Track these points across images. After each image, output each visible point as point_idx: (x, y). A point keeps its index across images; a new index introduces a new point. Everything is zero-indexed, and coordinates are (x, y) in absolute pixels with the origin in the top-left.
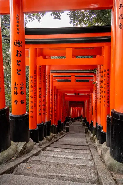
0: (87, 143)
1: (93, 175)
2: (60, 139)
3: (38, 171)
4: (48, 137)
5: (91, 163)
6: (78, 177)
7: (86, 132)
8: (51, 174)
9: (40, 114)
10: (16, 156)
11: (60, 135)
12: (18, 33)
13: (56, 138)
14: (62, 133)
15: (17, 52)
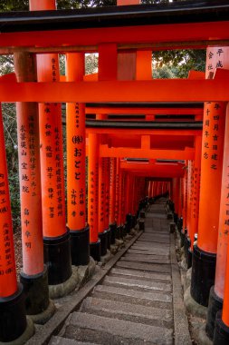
0: (170, 258)
1: (168, 316)
2: (129, 248)
3: (107, 307)
4: (112, 247)
5: (168, 299)
6: (151, 317)
7: (172, 231)
8: (122, 312)
9: (102, 220)
10: (78, 286)
11: (130, 239)
12: (78, 126)
13: (124, 247)
14: (133, 235)
15: (76, 150)
